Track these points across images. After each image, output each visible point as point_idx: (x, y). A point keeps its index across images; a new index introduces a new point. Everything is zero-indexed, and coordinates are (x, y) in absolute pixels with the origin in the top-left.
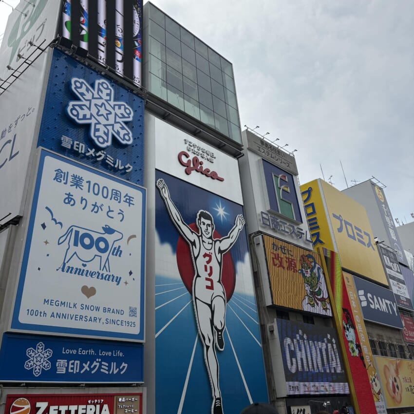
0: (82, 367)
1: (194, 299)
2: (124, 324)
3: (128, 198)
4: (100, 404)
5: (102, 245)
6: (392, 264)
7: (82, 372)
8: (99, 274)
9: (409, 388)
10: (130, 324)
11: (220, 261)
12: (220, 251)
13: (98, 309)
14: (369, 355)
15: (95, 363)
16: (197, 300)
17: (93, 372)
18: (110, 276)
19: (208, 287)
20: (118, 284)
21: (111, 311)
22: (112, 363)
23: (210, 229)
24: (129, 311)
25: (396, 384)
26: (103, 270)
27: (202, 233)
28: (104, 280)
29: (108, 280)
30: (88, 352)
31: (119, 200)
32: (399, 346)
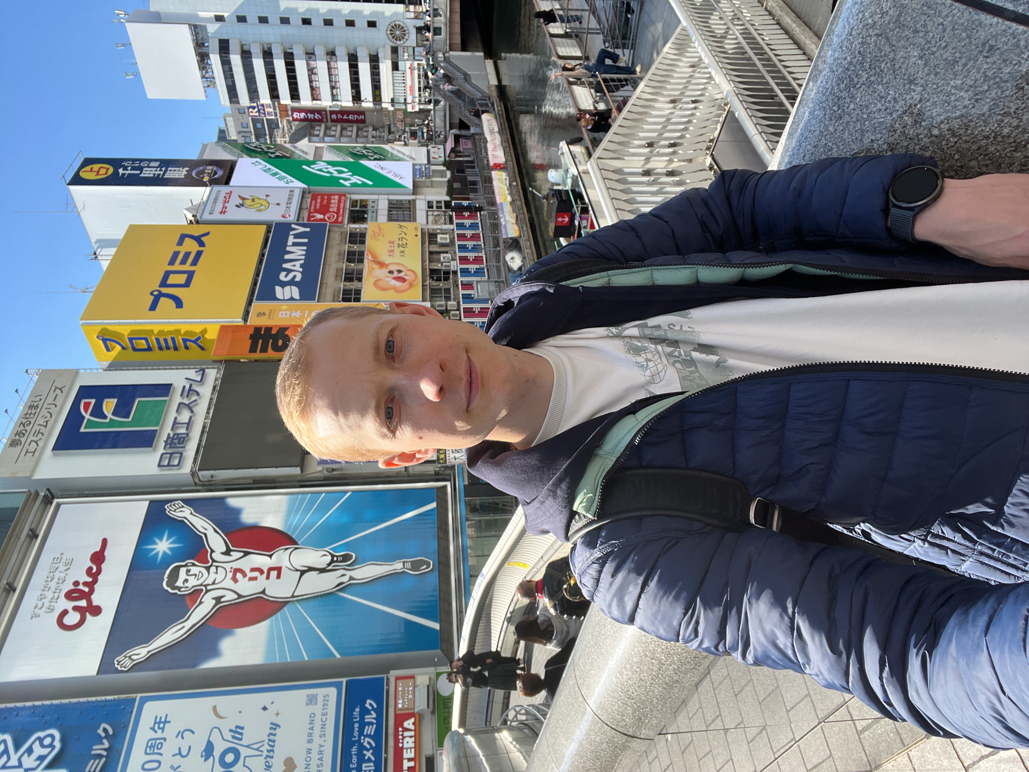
0: (369, 760)
1: (294, 599)
2: (325, 711)
3: (157, 725)
4: (403, 731)
5: (230, 758)
7: (373, 759)
8: (267, 756)
9: (401, 249)
10: (325, 702)
12: (228, 552)
13: (309, 751)
15: (366, 744)
16: (295, 594)
17: (374, 745)
18: (270, 740)
19: (279, 576)
20: (279, 726)
21: (311, 731)
22: (366, 720)
24: (310, 707)
25: (396, 274)
26: (262, 751)
27: (201, 585)
28: (275, 748)
29: (274, 741)
30: (355, 755)
31: (162, 741)
32: (350, 242)
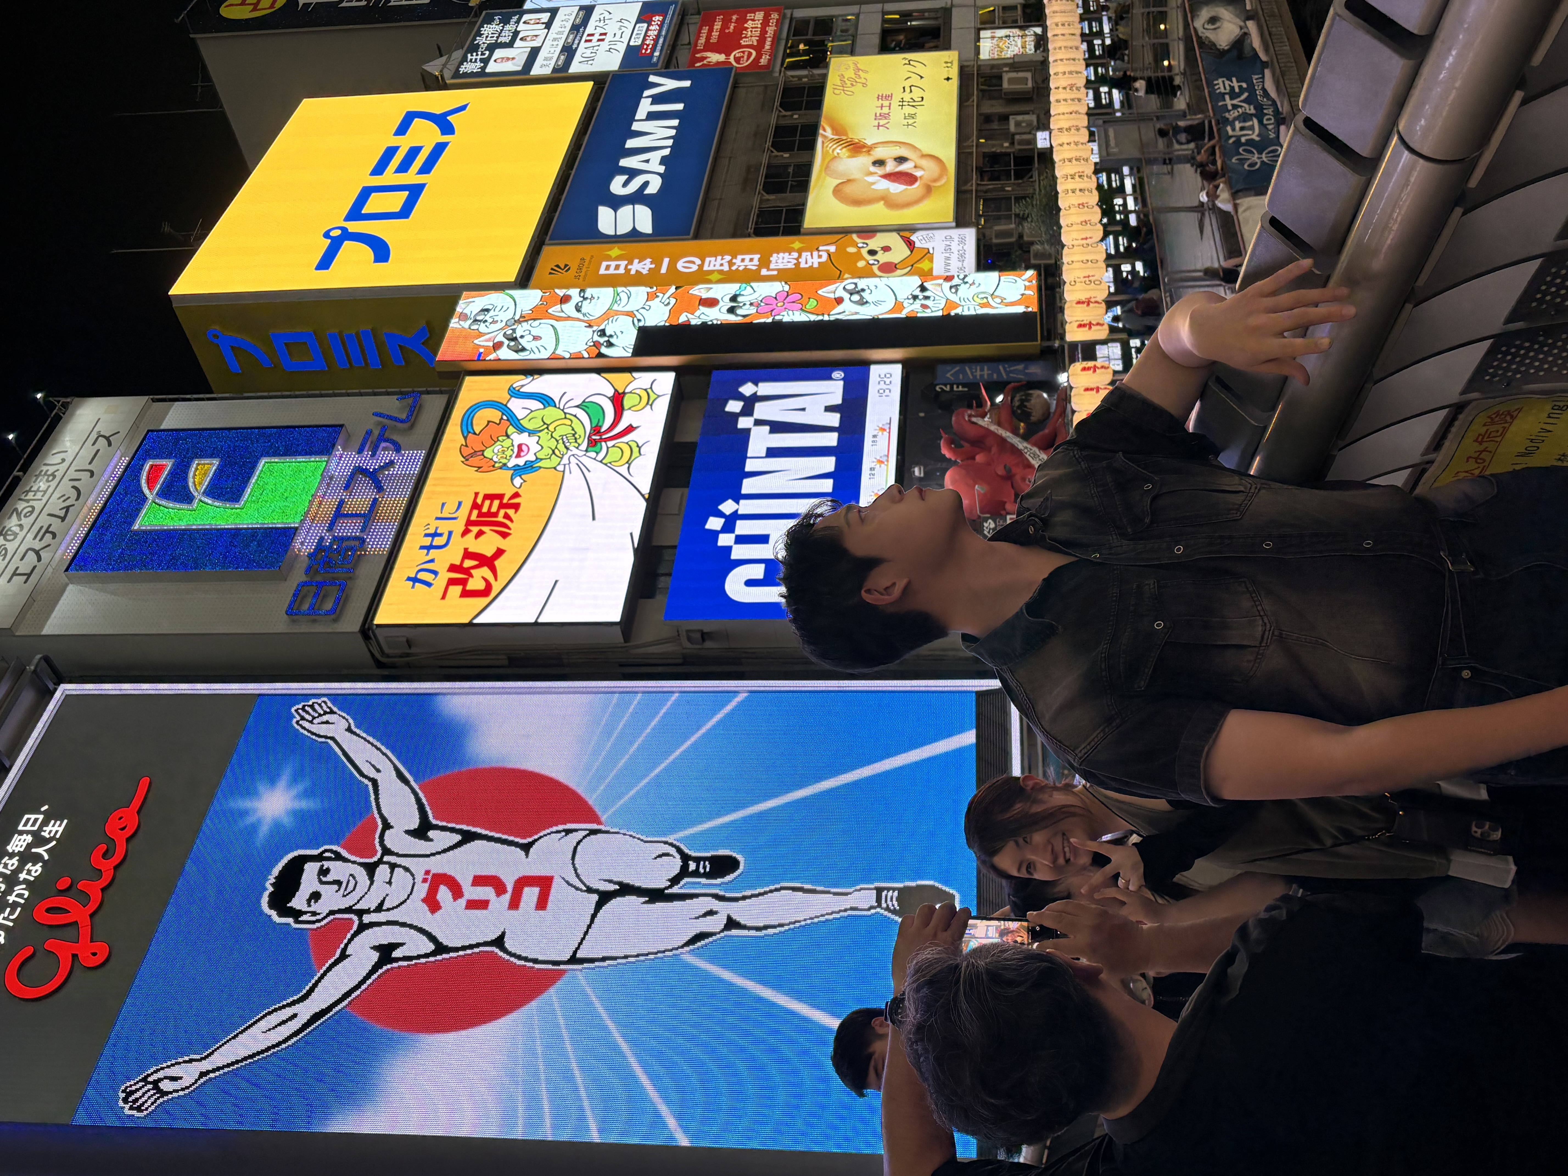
1: (578, 967)
6: (518, 43)
9: (908, 110)
11: (458, 838)
12: (423, 831)
14: (800, 252)
16: (579, 955)
19: (542, 904)
23: (338, 870)
25: (890, 167)
27: (349, 910)
32: (784, 105)
